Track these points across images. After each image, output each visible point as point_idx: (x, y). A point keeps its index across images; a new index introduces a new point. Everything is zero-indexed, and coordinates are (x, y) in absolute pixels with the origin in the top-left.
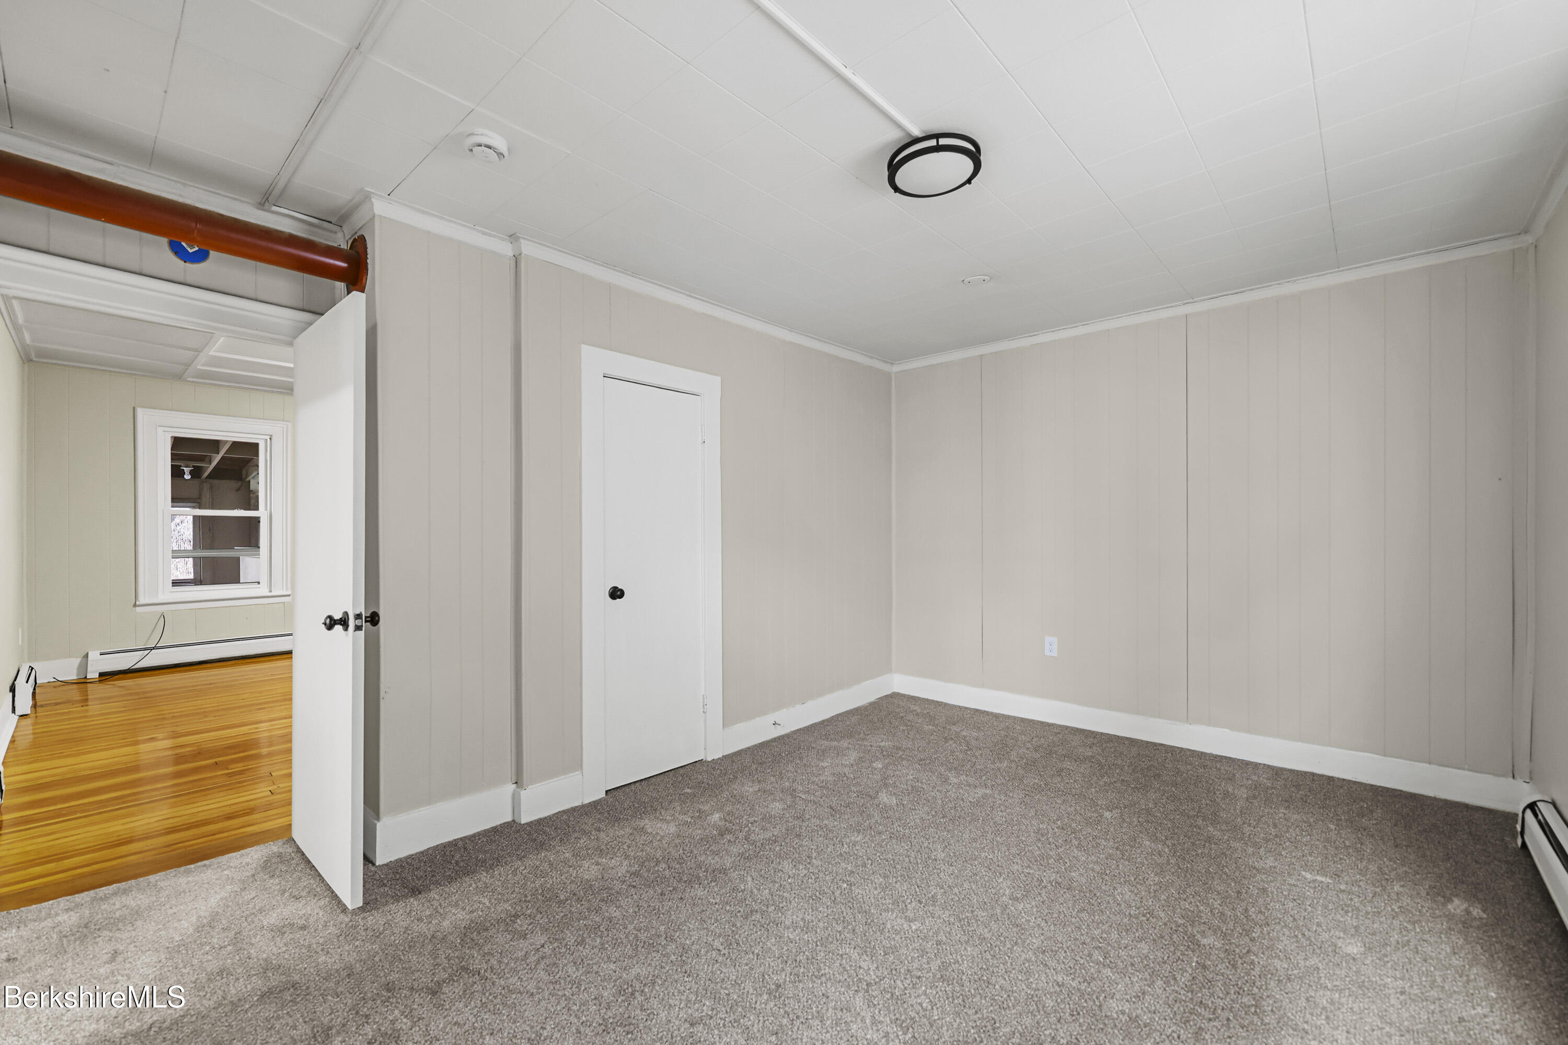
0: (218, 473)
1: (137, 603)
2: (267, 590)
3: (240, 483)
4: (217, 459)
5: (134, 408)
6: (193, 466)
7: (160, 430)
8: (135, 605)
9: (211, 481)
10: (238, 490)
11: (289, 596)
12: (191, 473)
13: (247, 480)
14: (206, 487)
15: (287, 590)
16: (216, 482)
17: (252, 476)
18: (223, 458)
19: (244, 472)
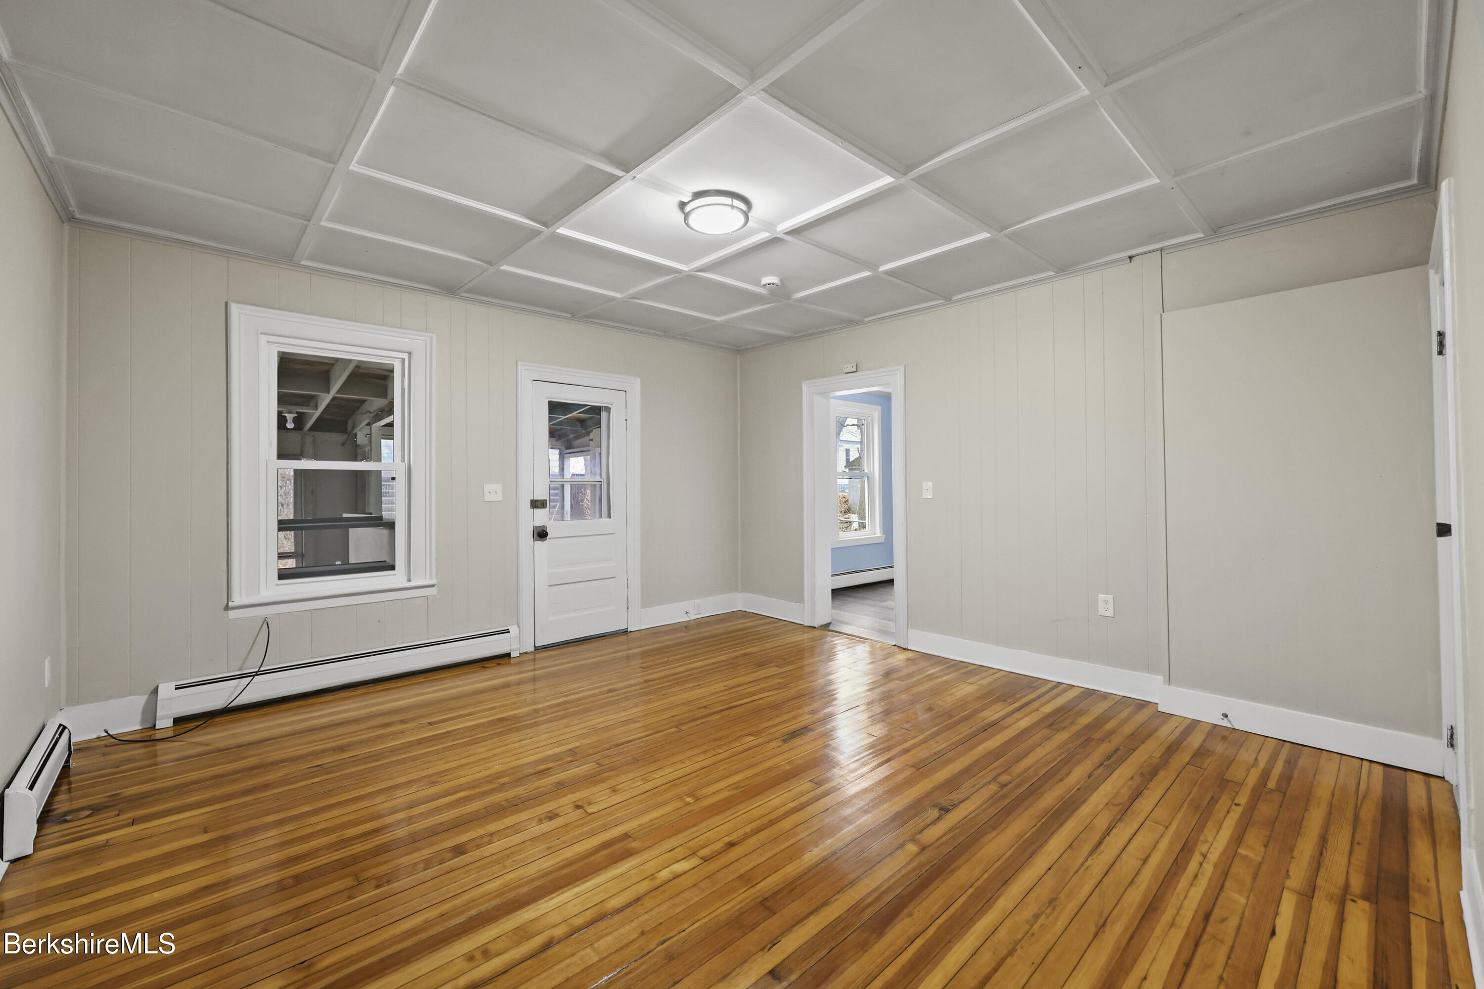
0: (321, 425)
1: (230, 604)
2: (405, 578)
3: (345, 436)
4: (325, 400)
5: (226, 303)
6: (297, 413)
7: (263, 339)
8: (227, 608)
9: (315, 433)
10: (343, 444)
11: (433, 586)
12: (295, 420)
13: (354, 432)
14: (309, 440)
15: (431, 578)
16: (319, 435)
17: (359, 428)
18: (334, 399)
19: (350, 422)
